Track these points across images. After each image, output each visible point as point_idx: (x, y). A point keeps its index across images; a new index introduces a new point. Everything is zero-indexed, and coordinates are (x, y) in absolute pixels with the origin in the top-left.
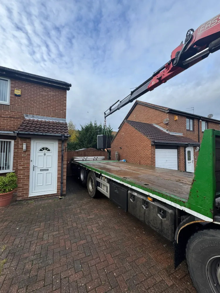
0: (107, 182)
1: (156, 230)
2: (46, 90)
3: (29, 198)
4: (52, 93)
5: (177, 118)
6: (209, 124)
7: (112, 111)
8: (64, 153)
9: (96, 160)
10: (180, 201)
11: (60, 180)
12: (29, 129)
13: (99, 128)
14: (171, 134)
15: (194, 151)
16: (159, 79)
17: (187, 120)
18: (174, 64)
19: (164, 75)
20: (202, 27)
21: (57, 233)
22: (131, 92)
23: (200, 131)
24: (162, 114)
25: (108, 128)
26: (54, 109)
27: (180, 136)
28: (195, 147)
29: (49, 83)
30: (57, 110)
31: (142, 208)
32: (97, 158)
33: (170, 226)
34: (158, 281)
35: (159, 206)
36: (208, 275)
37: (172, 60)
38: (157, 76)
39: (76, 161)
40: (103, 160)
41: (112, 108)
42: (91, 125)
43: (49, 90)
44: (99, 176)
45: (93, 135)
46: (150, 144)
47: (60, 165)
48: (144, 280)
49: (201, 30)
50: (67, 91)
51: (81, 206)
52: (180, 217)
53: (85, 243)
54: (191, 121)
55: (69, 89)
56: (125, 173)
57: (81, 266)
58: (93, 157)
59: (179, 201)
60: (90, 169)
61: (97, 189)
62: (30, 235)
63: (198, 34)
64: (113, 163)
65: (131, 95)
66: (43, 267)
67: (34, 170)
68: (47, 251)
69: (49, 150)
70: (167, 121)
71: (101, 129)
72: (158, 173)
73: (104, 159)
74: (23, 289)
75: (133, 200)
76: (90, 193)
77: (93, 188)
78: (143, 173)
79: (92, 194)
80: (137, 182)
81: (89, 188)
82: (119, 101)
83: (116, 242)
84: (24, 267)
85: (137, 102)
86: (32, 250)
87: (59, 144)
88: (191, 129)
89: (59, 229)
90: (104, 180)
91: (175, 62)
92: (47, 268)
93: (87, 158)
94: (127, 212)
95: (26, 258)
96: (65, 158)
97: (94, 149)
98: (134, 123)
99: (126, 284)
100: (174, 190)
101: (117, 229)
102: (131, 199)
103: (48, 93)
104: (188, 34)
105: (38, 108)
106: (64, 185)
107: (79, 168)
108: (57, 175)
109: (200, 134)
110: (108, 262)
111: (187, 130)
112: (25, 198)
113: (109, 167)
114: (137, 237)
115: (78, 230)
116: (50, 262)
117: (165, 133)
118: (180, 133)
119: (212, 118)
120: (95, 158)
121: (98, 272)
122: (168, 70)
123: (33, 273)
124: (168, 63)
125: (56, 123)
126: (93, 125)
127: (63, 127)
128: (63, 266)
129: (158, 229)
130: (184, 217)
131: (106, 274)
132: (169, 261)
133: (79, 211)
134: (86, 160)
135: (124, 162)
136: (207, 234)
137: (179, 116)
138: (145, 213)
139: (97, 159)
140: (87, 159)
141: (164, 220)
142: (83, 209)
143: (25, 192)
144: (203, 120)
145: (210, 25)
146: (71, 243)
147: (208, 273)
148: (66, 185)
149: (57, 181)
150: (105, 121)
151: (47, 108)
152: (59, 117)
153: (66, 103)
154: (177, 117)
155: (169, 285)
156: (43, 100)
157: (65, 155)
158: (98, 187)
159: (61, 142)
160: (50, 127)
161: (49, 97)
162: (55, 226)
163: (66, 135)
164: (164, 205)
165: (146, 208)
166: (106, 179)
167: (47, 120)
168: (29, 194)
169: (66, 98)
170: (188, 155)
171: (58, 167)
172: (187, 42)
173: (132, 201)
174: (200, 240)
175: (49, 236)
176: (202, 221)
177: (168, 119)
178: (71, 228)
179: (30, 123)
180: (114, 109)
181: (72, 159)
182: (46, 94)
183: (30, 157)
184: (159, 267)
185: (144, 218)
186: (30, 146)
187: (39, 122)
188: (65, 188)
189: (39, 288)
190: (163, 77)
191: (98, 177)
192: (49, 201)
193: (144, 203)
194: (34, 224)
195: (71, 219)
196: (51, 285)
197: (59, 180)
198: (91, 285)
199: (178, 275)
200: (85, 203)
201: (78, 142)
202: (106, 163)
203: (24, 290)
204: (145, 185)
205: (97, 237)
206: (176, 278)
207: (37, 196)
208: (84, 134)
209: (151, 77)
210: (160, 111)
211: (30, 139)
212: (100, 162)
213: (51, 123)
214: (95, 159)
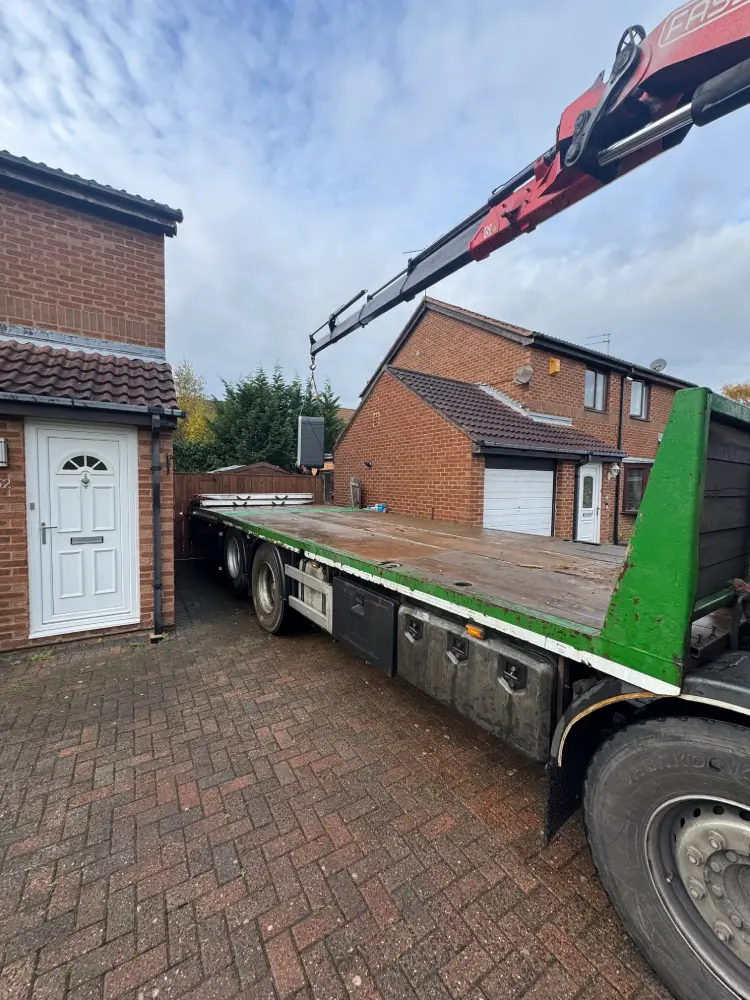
0: (325, 580)
1: (490, 728)
2: (76, 229)
3: (31, 644)
4: (103, 242)
5: (556, 365)
6: (655, 391)
7: (337, 331)
8: (162, 479)
9: (283, 505)
10: (577, 632)
11: (152, 576)
12: (14, 383)
13: (289, 393)
14: (535, 420)
15: (604, 476)
16: (511, 215)
17: (590, 374)
18: (570, 161)
19: (527, 202)
20: (675, 18)
21: (148, 757)
22: (410, 260)
23: (624, 413)
24: (509, 350)
25: (325, 396)
26: (114, 309)
27: (563, 428)
28: (606, 463)
29: (91, 200)
30: (126, 314)
31: (445, 664)
32: (286, 499)
33: (537, 713)
34: (493, 883)
35: (505, 654)
36: (650, 854)
37: (563, 145)
38: (504, 206)
39: (211, 510)
40: (307, 507)
41: (340, 320)
42: (261, 380)
43: (88, 226)
44: (296, 559)
45: (271, 419)
46: (469, 452)
47: (149, 521)
48: (451, 884)
49: (671, 29)
50: (166, 239)
51: (233, 663)
52: (570, 684)
53: (249, 786)
54: (601, 377)
55: (172, 232)
56: (389, 548)
57: (240, 862)
58: (272, 496)
59: (573, 633)
60: (261, 537)
61: (286, 603)
62: (42, 774)
63: (661, 46)
64: (341, 515)
65: (408, 274)
66: (99, 878)
67: (44, 542)
68: (112, 822)
69: (102, 467)
70: (525, 373)
71: (299, 397)
72: (493, 545)
73: (311, 504)
74: (21, 963)
75: (415, 638)
76: (262, 618)
77: (272, 602)
78: (446, 546)
79: (269, 622)
80: (431, 576)
81: (258, 601)
82: (363, 293)
83: (355, 773)
84: (23, 887)
85: (426, 302)
86: (49, 826)
87: (140, 443)
88: (599, 407)
89: (152, 744)
90: (313, 573)
91: (572, 150)
92: (111, 881)
93: (248, 499)
94: (393, 675)
95: (31, 853)
96: (168, 498)
97: (274, 467)
98: (418, 376)
99: (393, 902)
100: (553, 600)
101: (358, 732)
102: (408, 635)
103: (87, 239)
104: (624, 46)
105: (46, 300)
106: (167, 594)
107: (221, 534)
108: (137, 557)
109: (626, 422)
110: (331, 840)
111: (587, 409)
112: (17, 643)
113: (328, 527)
114: (425, 753)
115: (222, 744)
116: (124, 859)
117: (516, 415)
118: (563, 418)
119: (664, 372)
120: (278, 499)
121: (297, 874)
122: (542, 183)
123: (61, 903)
124: (545, 159)
125: (126, 365)
126: (270, 381)
127: (156, 381)
128: (172, 868)
129: (497, 724)
130: (581, 683)
131: (326, 879)
132: (525, 818)
133: (223, 680)
134: (245, 506)
135: (380, 512)
136: (655, 735)
137: (565, 361)
138: (455, 677)
139: (287, 502)
140: (249, 503)
141: (520, 697)
142: (241, 674)
143: (12, 623)
144: (636, 378)
145: (703, 13)
146: (198, 788)
147: (650, 848)
148: (177, 593)
149: (138, 580)
150: (313, 370)
151: (87, 302)
152: (134, 342)
153: (162, 288)
154: (558, 362)
155: (526, 891)
156: (68, 266)
157: (168, 485)
158: (291, 597)
159: (147, 438)
160: (100, 379)
161: (91, 259)
162: (137, 735)
163: (167, 411)
164: (519, 650)
165: (460, 659)
166: (320, 570)
167: (88, 352)
168: (32, 630)
169: (162, 265)
170: (584, 492)
171: (142, 528)
172: (620, 76)
173: (412, 640)
174: (634, 752)
175: (114, 771)
176: (645, 695)
177: (531, 369)
178: (197, 738)
179: (15, 357)
180: (345, 322)
181: (192, 503)
182: (79, 243)
183: (24, 492)
184: (496, 840)
185: (453, 693)
186: (22, 451)
187: (56, 357)
188: (172, 603)
189: (85, 952)
190: (525, 211)
191: (290, 564)
192: (112, 649)
193: (454, 645)
194: (54, 733)
195: (196, 710)
196: (131, 937)
197: (148, 575)
198: (274, 921)
199: (552, 858)
200: (243, 651)
201: (213, 441)
202: (318, 516)
203: (27, 965)
204: (457, 584)
205: (292, 761)
206: (547, 868)
207: (64, 636)
208: (237, 413)
209: (483, 209)
210: (505, 338)
211: (20, 420)
212: (295, 510)
213: (104, 364)
214: (277, 502)
